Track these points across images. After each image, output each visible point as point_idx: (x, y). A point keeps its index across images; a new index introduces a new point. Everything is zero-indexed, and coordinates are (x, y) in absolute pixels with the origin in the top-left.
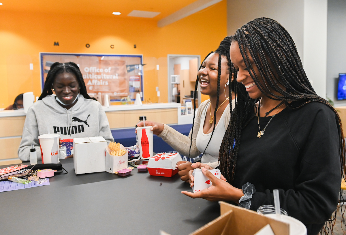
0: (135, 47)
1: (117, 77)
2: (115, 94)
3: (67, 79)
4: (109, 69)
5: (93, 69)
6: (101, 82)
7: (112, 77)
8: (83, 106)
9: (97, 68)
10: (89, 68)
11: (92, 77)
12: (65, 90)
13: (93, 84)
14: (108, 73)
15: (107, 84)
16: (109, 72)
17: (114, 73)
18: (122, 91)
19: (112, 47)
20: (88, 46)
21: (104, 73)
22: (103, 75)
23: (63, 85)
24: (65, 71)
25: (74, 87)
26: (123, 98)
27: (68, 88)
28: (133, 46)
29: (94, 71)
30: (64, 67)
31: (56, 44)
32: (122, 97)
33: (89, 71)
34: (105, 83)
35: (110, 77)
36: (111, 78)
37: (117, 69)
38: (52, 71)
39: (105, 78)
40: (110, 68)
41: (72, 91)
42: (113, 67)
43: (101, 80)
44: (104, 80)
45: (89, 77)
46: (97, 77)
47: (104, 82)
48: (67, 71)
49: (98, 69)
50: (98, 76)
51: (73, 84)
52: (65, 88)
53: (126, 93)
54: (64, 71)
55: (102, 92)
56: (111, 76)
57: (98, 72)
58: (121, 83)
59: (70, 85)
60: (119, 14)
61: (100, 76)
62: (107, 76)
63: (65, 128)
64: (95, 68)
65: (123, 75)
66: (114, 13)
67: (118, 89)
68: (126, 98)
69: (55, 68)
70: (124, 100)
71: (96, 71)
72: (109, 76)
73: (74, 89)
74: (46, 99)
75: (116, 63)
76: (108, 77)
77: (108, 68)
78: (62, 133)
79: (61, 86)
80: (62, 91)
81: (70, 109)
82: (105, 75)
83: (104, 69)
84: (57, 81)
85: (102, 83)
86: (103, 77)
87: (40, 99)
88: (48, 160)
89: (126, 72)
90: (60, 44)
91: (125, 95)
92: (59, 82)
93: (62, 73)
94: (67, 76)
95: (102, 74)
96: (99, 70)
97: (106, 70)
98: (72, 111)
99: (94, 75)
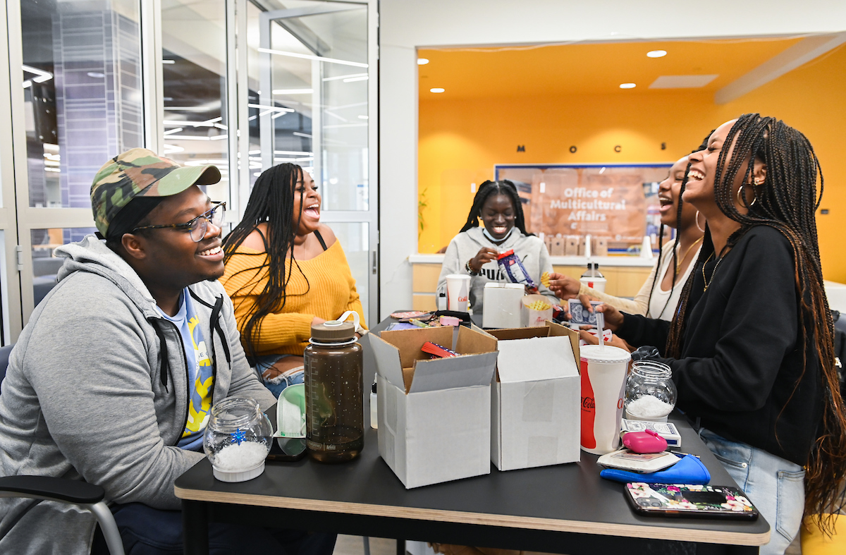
0: (663, 147)
1: (623, 207)
2: (618, 238)
3: (501, 204)
4: (608, 192)
5: (580, 192)
6: (593, 216)
7: (614, 207)
8: (519, 242)
9: (587, 190)
10: (573, 189)
11: (577, 205)
12: (498, 219)
13: (578, 219)
14: (606, 200)
15: (603, 219)
16: (610, 196)
17: (618, 199)
18: (632, 233)
19: (617, 149)
20: (573, 150)
21: (599, 198)
22: (598, 201)
23: (495, 212)
24: (499, 193)
25: (509, 215)
26: (631, 248)
27: (502, 216)
28: (660, 147)
29: (582, 194)
30: (498, 187)
31: (521, 149)
32: (630, 244)
33: (573, 194)
34: (600, 218)
35: (610, 206)
36: (612, 208)
37: (625, 191)
38: (482, 192)
39: (601, 208)
40: (611, 190)
41: (507, 220)
42: (618, 188)
43: (593, 212)
44: (598, 211)
45: (572, 205)
46: (586, 205)
47: (598, 215)
48: (502, 193)
49: (589, 192)
50: (588, 204)
51: (508, 211)
52: (498, 217)
53: (639, 236)
54: (497, 192)
55: (593, 234)
56: (613, 204)
57: (589, 196)
58: (632, 218)
59: (504, 212)
60: (632, 86)
61: (592, 204)
62: (605, 204)
63: (493, 271)
64: (584, 189)
65: (638, 201)
66: (623, 86)
67: (626, 229)
68: (637, 247)
69: (485, 188)
70: (634, 250)
71: (584, 196)
72: (608, 204)
73: (509, 218)
74: (471, 232)
75: (625, 180)
76: (606, 206)
77: (607, 190)
78: (489, 277)
79: (492, 212)
80: (493, 220)
81: (501, 245)
82: (600, 203)
83: (599, 192)
84: (488, 206)
85: (595, 217)
86: (598, 206)
87: (464, 230)
88: (455, 307)
89: (642, 196)
90: (526, 148)
91: (637, 242)
92: (490, 207)
93: (496, 195)
94: (500, 199)
95: (595, 201)
96: (590, 194)
97: (604, 194)
98: (504, 247)
99: (581, 202)
